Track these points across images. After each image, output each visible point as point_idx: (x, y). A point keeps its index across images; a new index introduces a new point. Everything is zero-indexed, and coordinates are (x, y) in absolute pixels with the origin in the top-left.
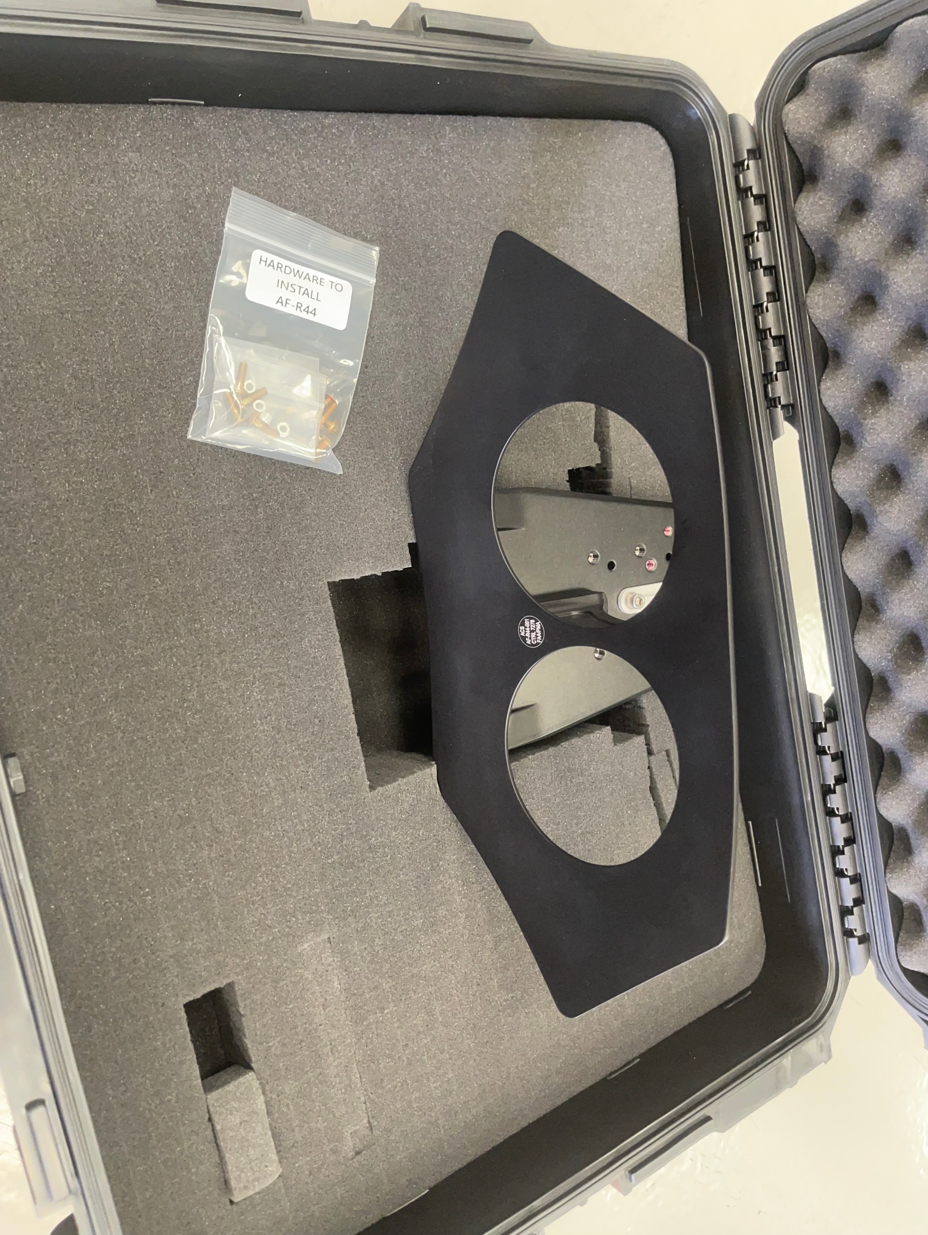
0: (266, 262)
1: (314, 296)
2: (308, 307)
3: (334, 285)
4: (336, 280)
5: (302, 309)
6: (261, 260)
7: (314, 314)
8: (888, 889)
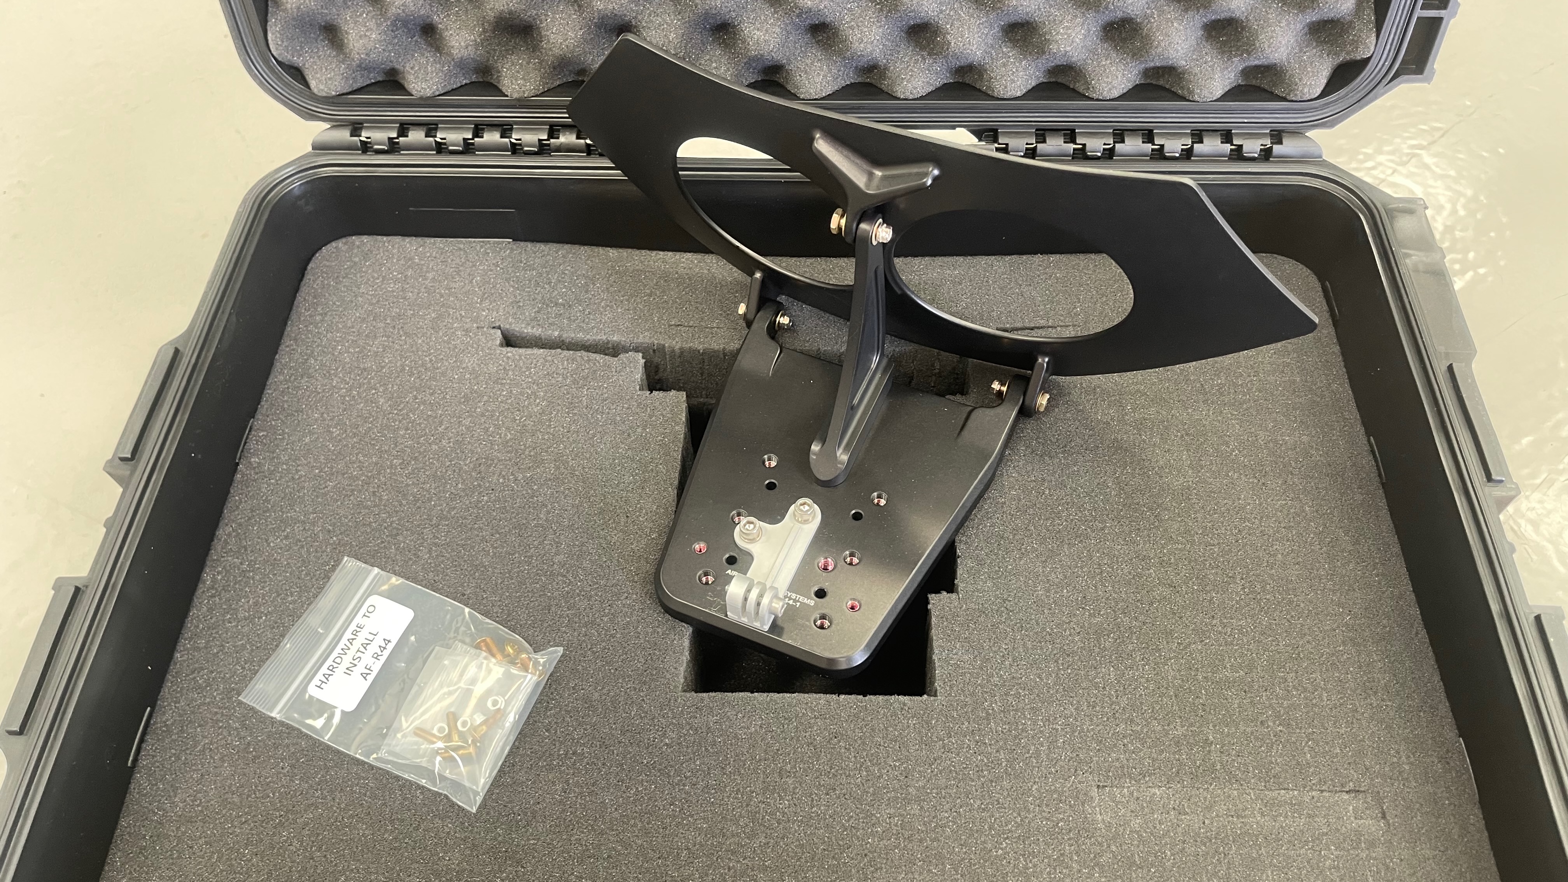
0: (323, 682)
1: (371, 637)
2: (380, 647)
3: (367, 614)
4: (363, 610)
5: (380, 653)
6: (319, 687)
7: (389, 641)
8: (1215, 101)
